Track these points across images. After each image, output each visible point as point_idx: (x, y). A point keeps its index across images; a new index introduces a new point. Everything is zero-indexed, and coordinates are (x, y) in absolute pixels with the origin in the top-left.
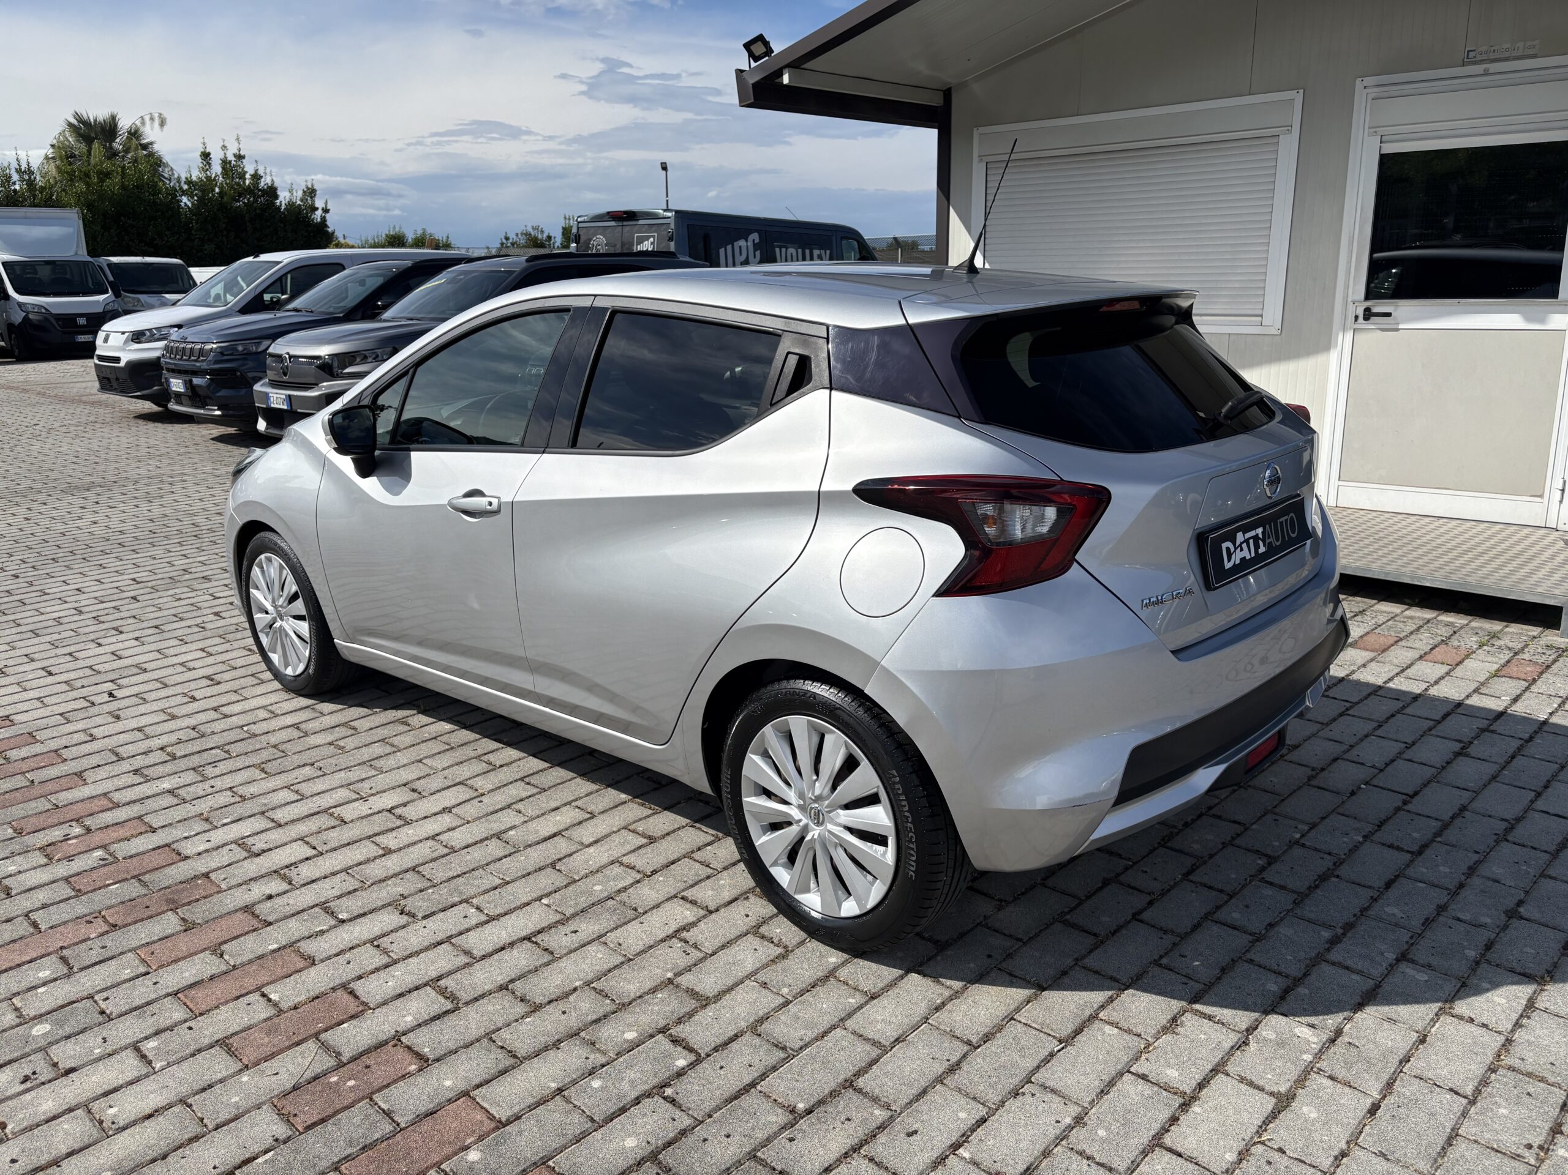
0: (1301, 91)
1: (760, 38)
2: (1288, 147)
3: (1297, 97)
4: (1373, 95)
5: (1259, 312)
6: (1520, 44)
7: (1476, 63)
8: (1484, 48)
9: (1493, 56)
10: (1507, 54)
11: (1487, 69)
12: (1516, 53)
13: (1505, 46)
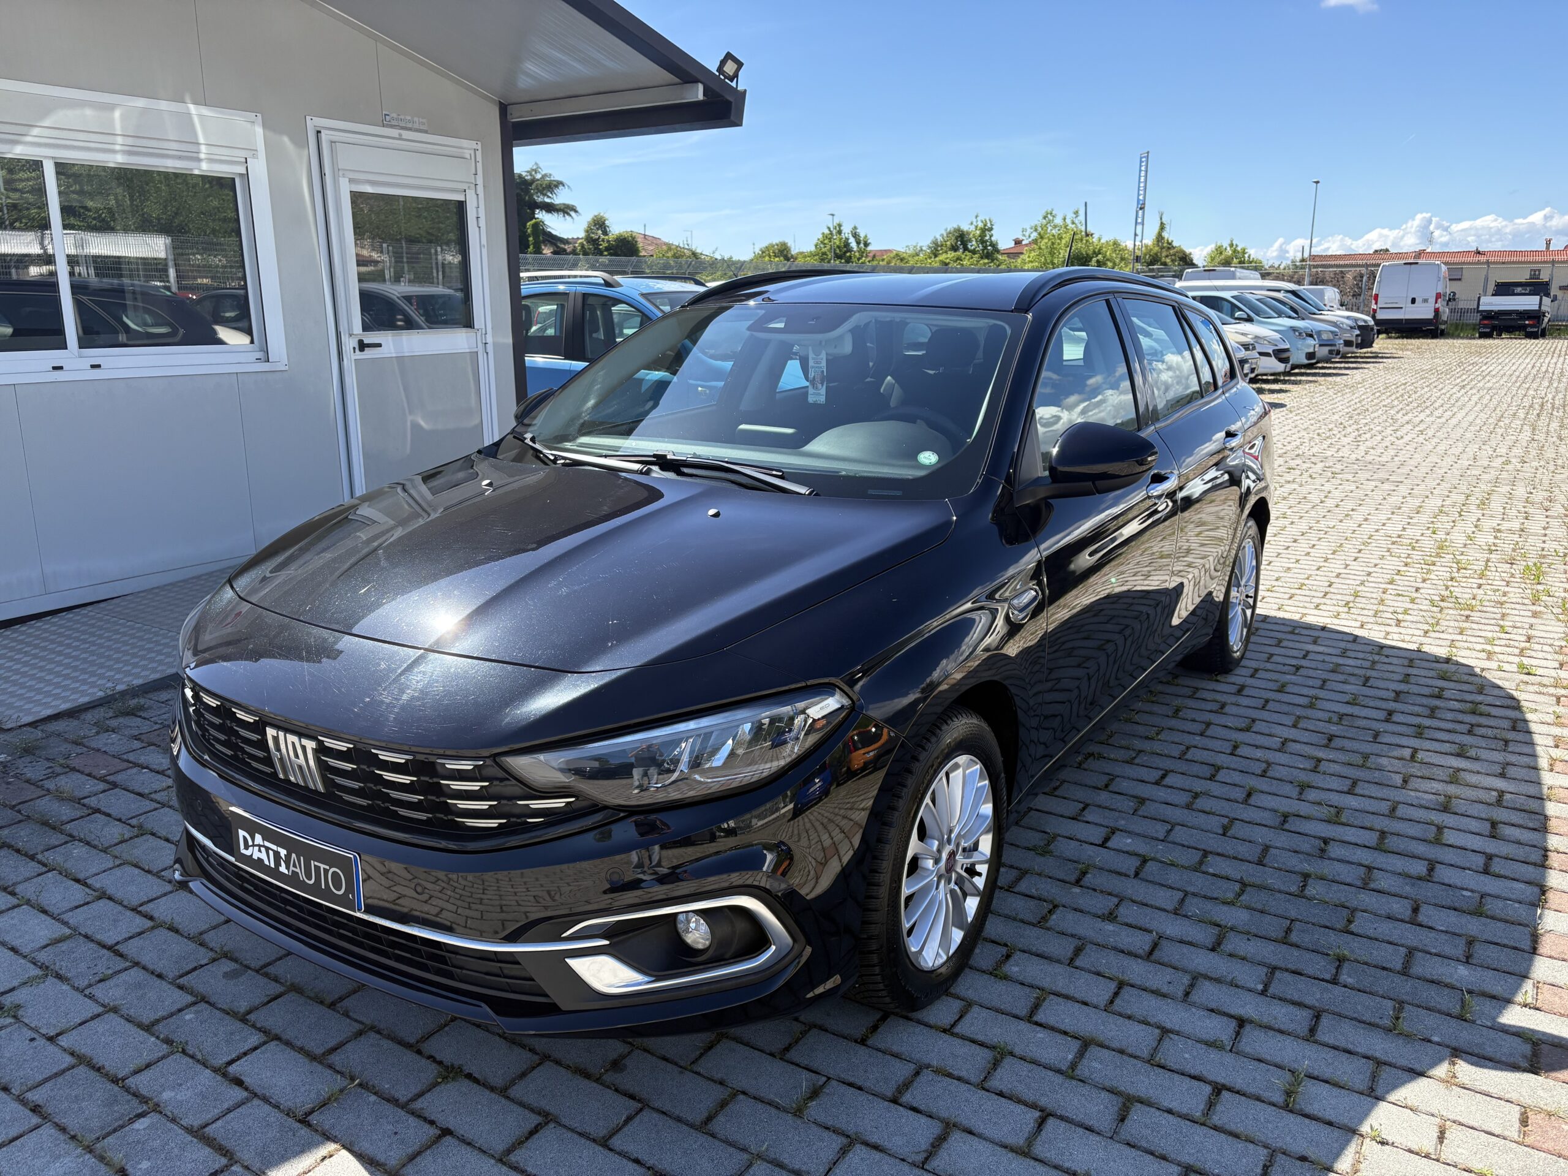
0: (259, 116)
2: (259, 172)
3: (258, 121)
4: (328, 138)
6: (416, 119)
7: (392, 126)
8: (394, 115)
9: (402, 124)
10: (409, 125)
11: (400, 135)
12: (416, 126)
13: (409, 118)
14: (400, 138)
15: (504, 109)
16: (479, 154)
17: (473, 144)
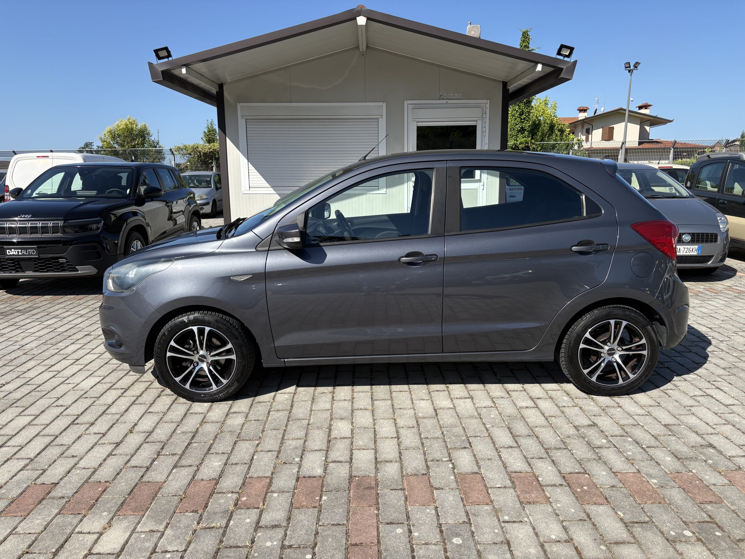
0: (385, 103)
1: (166, 49)
2: (383, 123)
3: (384, 105)
4: (412, 107)
5: (377, 185)
6: (456, 95)
7: (443, 99)
8: (445, 95)
9: (448, 98)
10: (453, 98)
11: (447, 102)
12: (455, 98)
13: (452, 95)
14: (447, 103)
15: (505, 84)
16: (488, 106)
17: (485, 101)
